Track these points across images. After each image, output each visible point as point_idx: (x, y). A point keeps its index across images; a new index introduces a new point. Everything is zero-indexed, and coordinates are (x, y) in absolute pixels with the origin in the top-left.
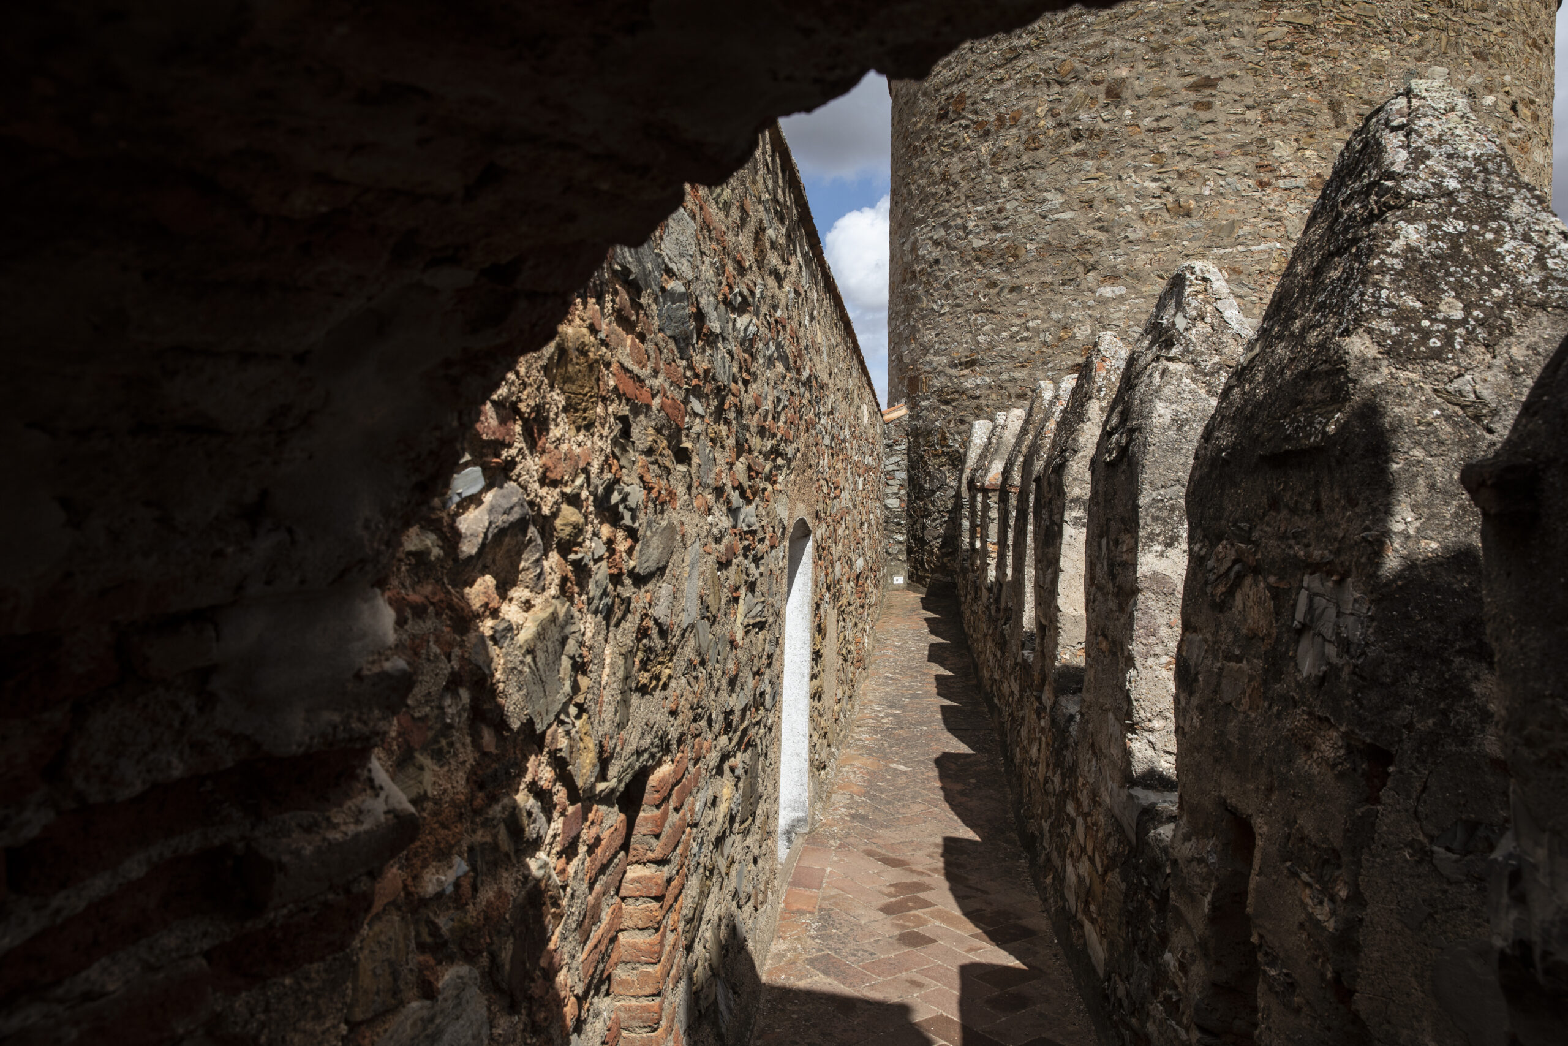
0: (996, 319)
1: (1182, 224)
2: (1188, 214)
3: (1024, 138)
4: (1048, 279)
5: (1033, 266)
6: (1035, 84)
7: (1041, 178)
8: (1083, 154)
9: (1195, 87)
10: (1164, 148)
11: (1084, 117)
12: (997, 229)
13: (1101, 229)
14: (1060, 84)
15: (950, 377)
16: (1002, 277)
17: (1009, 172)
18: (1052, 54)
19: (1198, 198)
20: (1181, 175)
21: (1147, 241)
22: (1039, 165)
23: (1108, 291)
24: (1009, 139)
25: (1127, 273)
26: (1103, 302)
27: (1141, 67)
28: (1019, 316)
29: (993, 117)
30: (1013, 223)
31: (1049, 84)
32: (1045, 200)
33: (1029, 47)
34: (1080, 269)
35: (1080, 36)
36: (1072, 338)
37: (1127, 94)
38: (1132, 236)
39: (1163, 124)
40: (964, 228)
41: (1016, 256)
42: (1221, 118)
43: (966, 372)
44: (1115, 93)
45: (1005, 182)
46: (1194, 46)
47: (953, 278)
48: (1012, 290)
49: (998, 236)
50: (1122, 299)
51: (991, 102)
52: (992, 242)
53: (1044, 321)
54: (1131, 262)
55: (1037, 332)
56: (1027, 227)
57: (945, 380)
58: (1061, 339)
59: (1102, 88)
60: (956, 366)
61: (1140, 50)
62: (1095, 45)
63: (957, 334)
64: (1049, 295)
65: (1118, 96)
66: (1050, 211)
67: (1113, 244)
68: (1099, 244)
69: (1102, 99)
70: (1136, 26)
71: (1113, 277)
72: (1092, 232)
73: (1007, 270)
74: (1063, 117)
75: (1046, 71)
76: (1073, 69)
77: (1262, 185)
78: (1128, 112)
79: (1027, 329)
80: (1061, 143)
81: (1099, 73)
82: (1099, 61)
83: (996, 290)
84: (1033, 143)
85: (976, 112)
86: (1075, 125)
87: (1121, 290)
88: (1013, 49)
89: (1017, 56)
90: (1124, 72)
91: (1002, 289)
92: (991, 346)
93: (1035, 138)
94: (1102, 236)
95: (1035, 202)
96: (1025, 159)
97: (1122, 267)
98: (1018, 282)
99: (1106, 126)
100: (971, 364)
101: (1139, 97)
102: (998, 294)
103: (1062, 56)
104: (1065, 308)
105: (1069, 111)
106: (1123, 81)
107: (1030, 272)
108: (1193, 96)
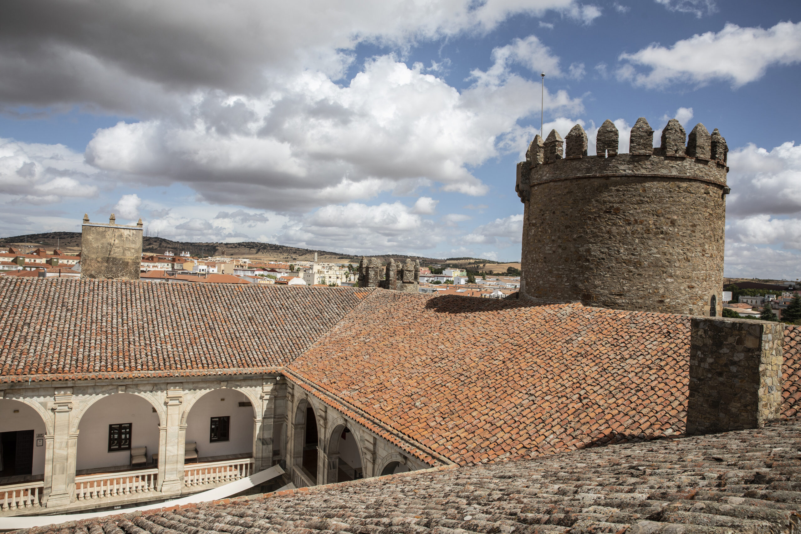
0: (632, 283)
1: (688, 264)
2: (689, 261)
3: (645, 229)
4: (651, 273)
5: (647, 269)
6: (649, 214)
7: (650, 243)
8: (664, 239)
9: (692, 226)
10: (684, 242)
11: (664, 228)
12: (633, 254)
13: (668, 261)
14: (657, 216)
15: (610, 298)
16: (634, 270)
17: (638, 238)
18: (655, 206)
19: (691, 257)
20: (688, 250)
21: (679, 267)
22: (650, 239)
23: (669, 280)
24: (639, 228)
25: (674, 275)
26: (668, 283)
27: (680, 217)
28: (640, 283)
29: (632, 219)
30: (640, 254)
31: (653, 215)
32: (651, 250)
33: (647, 201)
34: (661, 272)
35: (663, 203)
36: (658, 292)
37: (676, 224)
38: (676, 265)
39: (685, 235)
40: (618, 251)
41: (640, 265)
42: (697, 236)
43: (618, 297)
44: (673, 223)
45: (637, 241)
46: (693, 214)
47: (612, 266)
48: (638, 275)
49: (633, 257)
50: (672, 283)
51: (632, 214)
52: (630, 258)
53: (649, 286)
54: (675, 272)
55: (647, 289)
56: (645, 257)
57: (606, 298)
58: (655, 292)
59: (670, 220)
60: (613, 295)
61: (680, 213)
62: (668, 208)
63: (614, 285)
64: (651, 278)
65: (674, 224)
66: (653, 253)
67: (671, 267)
68: (667, 266)
69: (669, 224)
70: (679, 205)
71: (671, 276)
72: (665, 262)
73: (637, 268)
74: (658, 226)
75: (653, 211)
76: (662, 213)
77: (703, 255)
78: (676, 229)
79: (643, 288)
80: (656, 234)
81: (669, 216)
82: (669, 212)
83: (632, 274)
84: (648, 231)
85: (625, 216)
86: (662, 230)
87: (672, 280)
88: (641, 200)
89: (643, 203)
90: (675, 217)
91: (634, 274)
92: (629, 291)
93: (648, 230)
94: (668, 264)
95: (648, 250)
96: (645, 235)
97: (673, 274)
98: (641, 273)
99: (670, 232)
100: (620, 295)
101: (679, 226)
102: (633, 275)
103: (658, 208)
104: (656, 283)
105: (660, 225)
106: (676, 220)
107: (645, 270)
108: (691, 228)
